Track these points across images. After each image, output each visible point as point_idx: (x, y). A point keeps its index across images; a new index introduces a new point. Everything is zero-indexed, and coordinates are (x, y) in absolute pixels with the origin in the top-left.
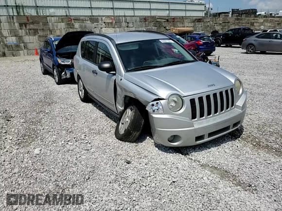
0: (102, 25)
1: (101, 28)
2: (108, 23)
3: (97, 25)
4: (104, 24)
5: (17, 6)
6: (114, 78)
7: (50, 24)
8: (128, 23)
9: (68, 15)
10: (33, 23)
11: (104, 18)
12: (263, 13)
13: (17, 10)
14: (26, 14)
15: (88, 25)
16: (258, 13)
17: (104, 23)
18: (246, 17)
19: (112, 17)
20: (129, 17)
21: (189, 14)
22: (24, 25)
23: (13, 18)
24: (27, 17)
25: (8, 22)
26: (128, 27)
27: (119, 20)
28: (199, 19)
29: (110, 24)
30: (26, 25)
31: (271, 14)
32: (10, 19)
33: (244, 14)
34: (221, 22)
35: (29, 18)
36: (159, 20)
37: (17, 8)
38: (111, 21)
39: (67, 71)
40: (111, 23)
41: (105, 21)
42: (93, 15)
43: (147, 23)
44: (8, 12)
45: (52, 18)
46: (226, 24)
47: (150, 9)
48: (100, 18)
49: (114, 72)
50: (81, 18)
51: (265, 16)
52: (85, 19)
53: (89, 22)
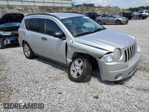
2: (20, 10)
3: (13, 11)
4: (17, 10)
6: (65, 41)
8: (32, 10)
11: (17, 7)
12: (97, 6)
16: (95, 6)
17: (18, 9)
18: (90, 7)
19: (22, 6)
20: (32, 7)
21: (64, 5)
26: (32, 12)
27: (27, 8)
28: (70, 8)
31: (100, 6)
33: (89, 6)
34: (80, 10)
36: (49, 8)
38: (22, 9)
39: (7, 40)
40: (22, 10)
42: (9, 4)
43: (43, 10)
46: (83, 11)
47: (43, 2)
48: (14, 7)
49: (65, 38)
50: (2, 6)
51: (98, 7)
52: (4, 7)
53: (7, 9)
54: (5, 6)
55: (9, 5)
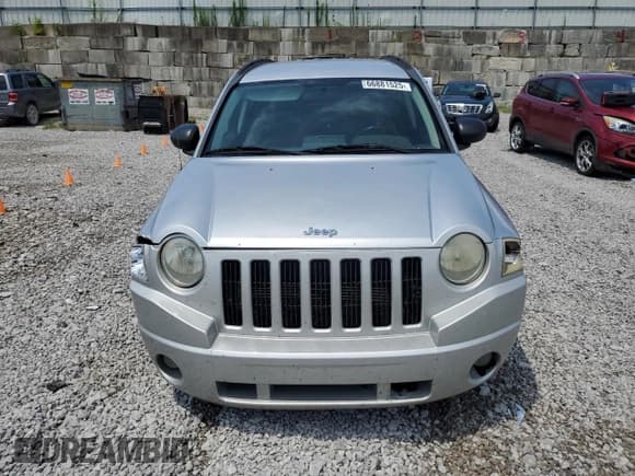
0: (491, 49)
1: (489, 57)
2: (509, 44)
3: (480, 48)
4: (498, 47)
5: (318, 8)
7: (372, 44)
8: (565, 45)
9: (419, 25)
10: (337, 42)
11: (499, 33)
13: (317, 17)
14: (332, 24)
15: (455, 48)
17: (500, 44)
19: (524, 31)
20: (572, 31)
22: (320, 46)
23: (303, 31)
24: (330, 31)
25: (293, 40)
26: (562, 55)
27: (542, 36)
29: (512, 49)
30: (323, 45)
32: (298, 34)
35: (334, 32)
37: (317, 14)
38: (516, 40)
40: (518, 45)
41: (501, 41)
42: (478, 25)
44: (300, 20)
45: (380, 32)
48: (489, 33)
50: (444, 32)
52: (454, 33)
53: (461, 41)
54: (457, 31)
55: (478, 28)
